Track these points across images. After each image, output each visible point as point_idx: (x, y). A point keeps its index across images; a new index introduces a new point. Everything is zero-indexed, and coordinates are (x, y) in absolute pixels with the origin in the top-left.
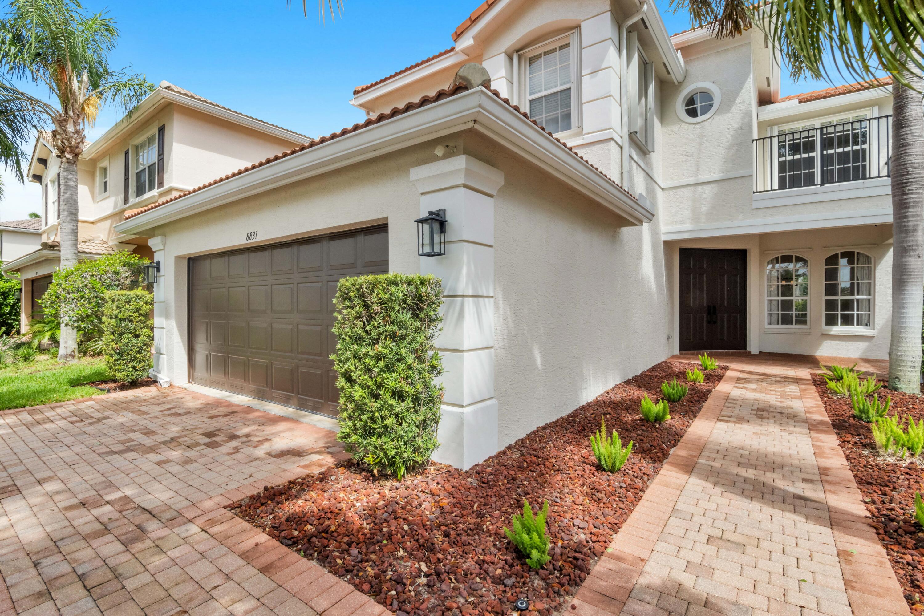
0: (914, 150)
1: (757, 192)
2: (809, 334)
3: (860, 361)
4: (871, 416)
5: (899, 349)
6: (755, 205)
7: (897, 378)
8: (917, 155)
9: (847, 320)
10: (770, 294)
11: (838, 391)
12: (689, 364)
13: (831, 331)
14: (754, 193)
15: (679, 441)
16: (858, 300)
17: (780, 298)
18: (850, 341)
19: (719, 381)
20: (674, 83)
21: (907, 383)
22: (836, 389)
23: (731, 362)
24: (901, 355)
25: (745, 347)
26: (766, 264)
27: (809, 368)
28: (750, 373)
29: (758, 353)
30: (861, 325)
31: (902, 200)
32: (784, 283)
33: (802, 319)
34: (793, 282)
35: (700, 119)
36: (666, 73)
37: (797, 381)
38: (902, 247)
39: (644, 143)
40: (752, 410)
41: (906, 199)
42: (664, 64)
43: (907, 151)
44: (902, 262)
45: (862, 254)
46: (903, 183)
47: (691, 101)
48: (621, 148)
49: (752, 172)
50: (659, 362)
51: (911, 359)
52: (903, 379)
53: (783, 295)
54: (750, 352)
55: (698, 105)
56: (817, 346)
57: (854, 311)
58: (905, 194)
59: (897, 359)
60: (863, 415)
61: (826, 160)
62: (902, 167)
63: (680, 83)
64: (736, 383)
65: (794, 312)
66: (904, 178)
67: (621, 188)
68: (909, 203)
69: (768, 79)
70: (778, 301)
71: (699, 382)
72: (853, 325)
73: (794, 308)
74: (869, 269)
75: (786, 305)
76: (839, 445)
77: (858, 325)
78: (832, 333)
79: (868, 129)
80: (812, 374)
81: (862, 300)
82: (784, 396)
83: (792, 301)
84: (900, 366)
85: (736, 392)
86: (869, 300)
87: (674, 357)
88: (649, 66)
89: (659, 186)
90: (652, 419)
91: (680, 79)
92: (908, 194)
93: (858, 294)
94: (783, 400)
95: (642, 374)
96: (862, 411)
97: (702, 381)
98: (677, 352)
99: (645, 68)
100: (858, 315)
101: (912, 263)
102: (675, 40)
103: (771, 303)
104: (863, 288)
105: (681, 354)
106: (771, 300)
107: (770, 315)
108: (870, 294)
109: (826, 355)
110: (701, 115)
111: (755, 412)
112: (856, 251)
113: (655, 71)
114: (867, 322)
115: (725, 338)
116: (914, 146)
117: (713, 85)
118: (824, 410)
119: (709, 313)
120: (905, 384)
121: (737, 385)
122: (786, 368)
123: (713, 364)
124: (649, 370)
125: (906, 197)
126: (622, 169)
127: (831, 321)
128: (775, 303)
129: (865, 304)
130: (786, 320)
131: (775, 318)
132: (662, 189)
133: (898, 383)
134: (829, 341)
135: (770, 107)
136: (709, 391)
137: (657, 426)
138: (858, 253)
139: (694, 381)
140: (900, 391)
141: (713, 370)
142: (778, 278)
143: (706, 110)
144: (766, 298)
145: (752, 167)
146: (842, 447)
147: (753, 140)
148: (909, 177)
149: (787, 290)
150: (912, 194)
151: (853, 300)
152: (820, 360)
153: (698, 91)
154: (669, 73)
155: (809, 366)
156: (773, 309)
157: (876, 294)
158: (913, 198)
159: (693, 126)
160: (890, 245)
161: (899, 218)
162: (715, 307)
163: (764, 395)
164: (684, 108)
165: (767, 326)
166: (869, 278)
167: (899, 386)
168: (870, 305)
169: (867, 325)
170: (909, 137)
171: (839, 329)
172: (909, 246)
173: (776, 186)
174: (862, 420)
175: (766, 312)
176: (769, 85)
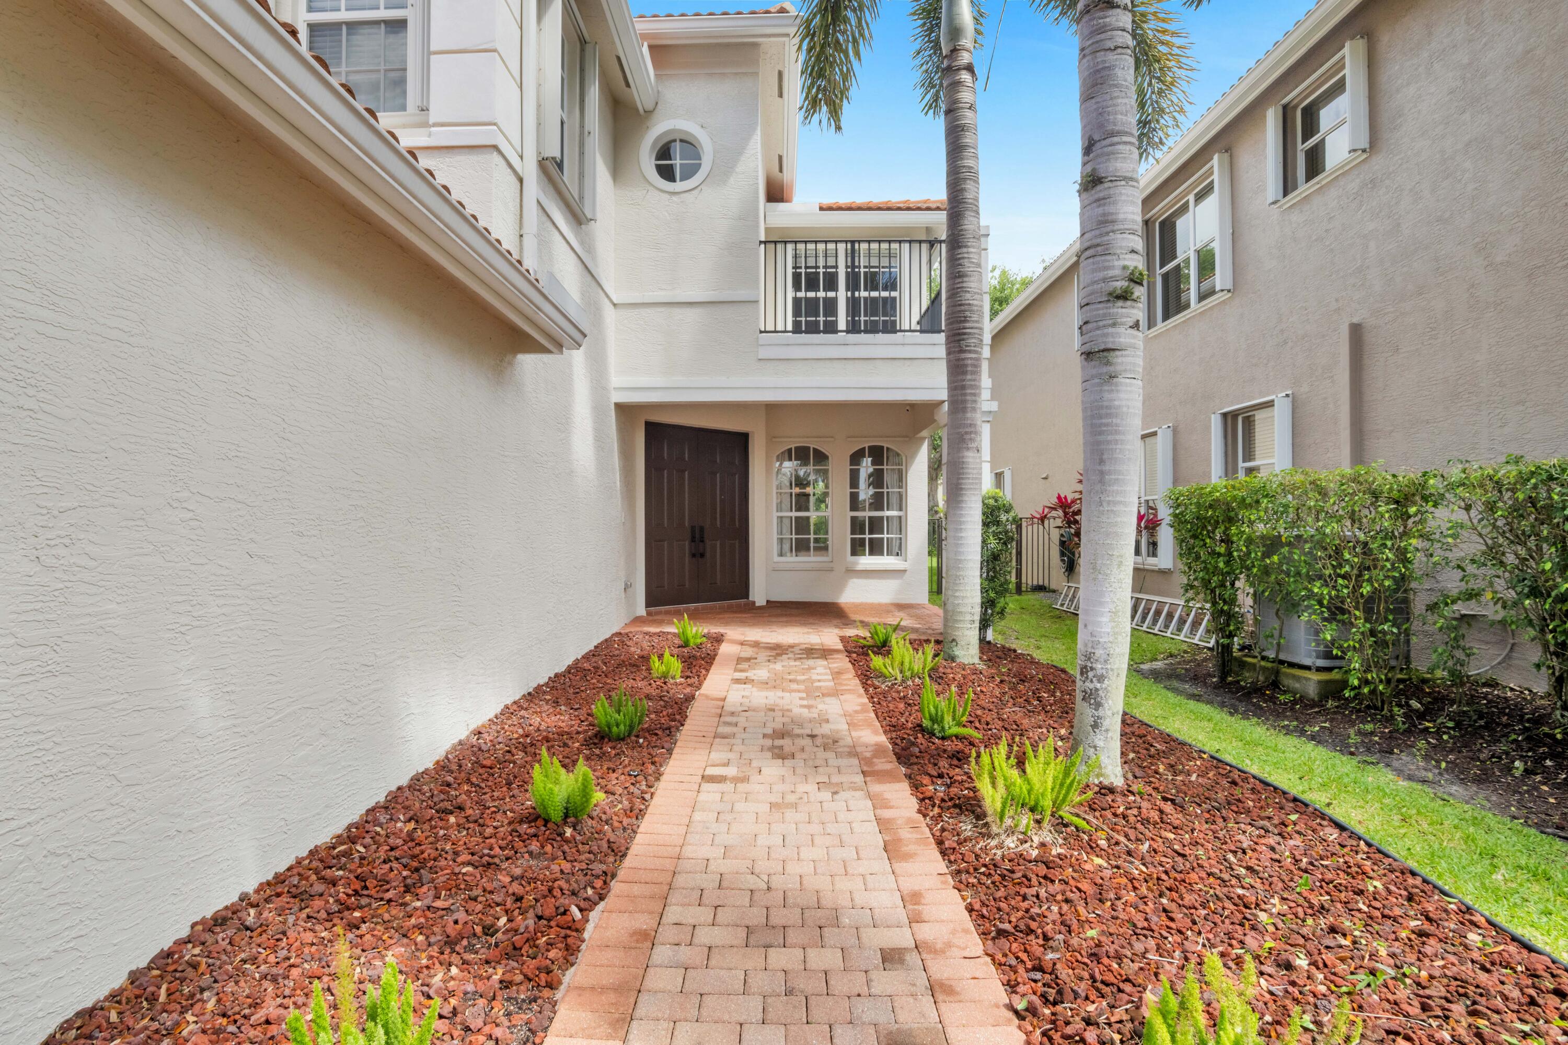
0: (972, 285)
1: (766, 332)
2: (831, 570)
3: (892, 608)
4: (947, 727)
5: (957, 594)
6: (763, 353)
7: (954, 640)
8: (975, 293)
9: (876, 548)
10: (780, 509)
11: (888, 674)
12: (658, 635)
13: (858, 564)
14: (761, 332)
15: (614, 876)
16: (888, 517)
17: (794, 514)
18: (880, 578)
19: (708, 671)
20: (637, 110)
21: (966, 647)
22: (884, 670)
23: (727, 623)
24: (958, 604)
25: (746, 596)
26: (775, 459)
27: (837, 626)
28: (756, 644)
29: (764, 603)
30: (892, 555)
31: (958, 360)
32: (798, 490)
33: (822, 547)
34: (809, 490)
35: (679, 186)
36: (623, 83)
37: (825, 653)
38: (958, 433)
39: (576, 197)
40: (765, 736)
41: (963, 359)
42: (619, 58)
43: (965, 285)
44: (959, 458)
45: (892, 450)
46: (959, 334)
47: (664, 152)
48: (521, 180)
49: (759, 295)
50: (607, 636)
51: (969, 609)
52: (962, 642)
53: (798, 510)
54: (754, 603)
55: (677, 162)
56: (840, 587)
57: (883, 533)
58: (962, 351)
59: (953, 611)
60: (936, 726)
61: (853, 304)
62: (959, 308)
63: (649, 113)
64: (736, 670)
65: (812, 536)
66: (962, 325)
67: (519, 262)
68: (966, 366)
69: (780, 158)
70: (791, 518)
71: (673, 678)
72: (882, 554)
73: (812, 528)
74: (900, 472)
75: (802, 525)
76: (919, 811)
77: (888, 555)
78: (859, 567)
79: (898, 270)
80: (843, 639)
81: (893, 517)
82: (812, 692)
83: (808, 518)
84: (957, 621)
85: (736, 696)
86: (900, 517)
87: (638, 620)
88: (588, 48)
89: (608, 296)
90: (556, 814)
91: (649, 106)
92: (965, 351)
93: (888, 510)
94: (811, 702)
95: (569, 670)
96: (933, 720)
97: (679, 674)
98: (641, 611)
99: (583, 50)
100: (888, 539)
101: (970, 460)
102: (642, 26)
103: (781, 522)
104: (894, 500)
105: (649, 614)
106: (781, 517)
107: (781, 541)
108: (901, 509)
109: (852, 601)
110: (681, 180)
111: (769, 742)
112: (885, 445)
113: (600, 66)
114: (899, 551)
115: (718, 582)
116: (972, 279)
117: (702, 130)
118: (873, 715)
119: (693, 540)
120: (963, 649)
121: (738, 675)
122: (805, 630)
123: (696, 631)
124: (586, 657)
125: (963, 356)
126: (521, 227)
127: (857, 548)
128: (786, 522)
129: (895, 523)
130: (801, 547)
131: (786, 547)
132: (615, 305)
133: (955, 649)
134: (855, 580)
135: (781, 206)
136: (690, 698)
137: (569, 832)
138: (888, 449)
139: (664, 677)
140: (958, 660)
141: (699, 647)
142: (791, 484)
143: (689, 172)
144: (776, 514)
145: (758, 288)
146: (925, 816)
147: (761, 242)
148: (967, 325)
149: (802, 502)
150: (970, 352)
151: (882, 517)
152: (846, 610)
153: (678, 137)
154: (628, 85)
155: (835, 622)
156: (784, 531)
157: (909, 509)
158: (971, 358)
159: (667, 196)
160: (924, 439)
161: (955, 388)
162: (702, 529)
163: (780, 693)
164: (654, 162)
165: (777, 559)
166: (901, 487)
167: (957, 653)
168: (901, 523)
169: (898, 554)
170: (965, 262)
171: (867, 561)
172: (966, 433)
173: (790, 327)
174: (934, 735)
175: (775, 536)
176: (781, 170)
